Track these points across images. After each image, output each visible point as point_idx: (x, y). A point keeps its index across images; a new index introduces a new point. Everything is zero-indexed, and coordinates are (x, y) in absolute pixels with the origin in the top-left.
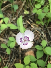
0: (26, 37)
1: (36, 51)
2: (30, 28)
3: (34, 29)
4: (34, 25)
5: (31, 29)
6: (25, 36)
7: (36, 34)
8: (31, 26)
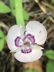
0: (29, 35)
1: (47, 62)
2: (37, 11)
3: (45, 15)
4: (47, 7)
5: (39, 14)
6: (27, 33)
7: (48, 25)
8: (39, 8)
